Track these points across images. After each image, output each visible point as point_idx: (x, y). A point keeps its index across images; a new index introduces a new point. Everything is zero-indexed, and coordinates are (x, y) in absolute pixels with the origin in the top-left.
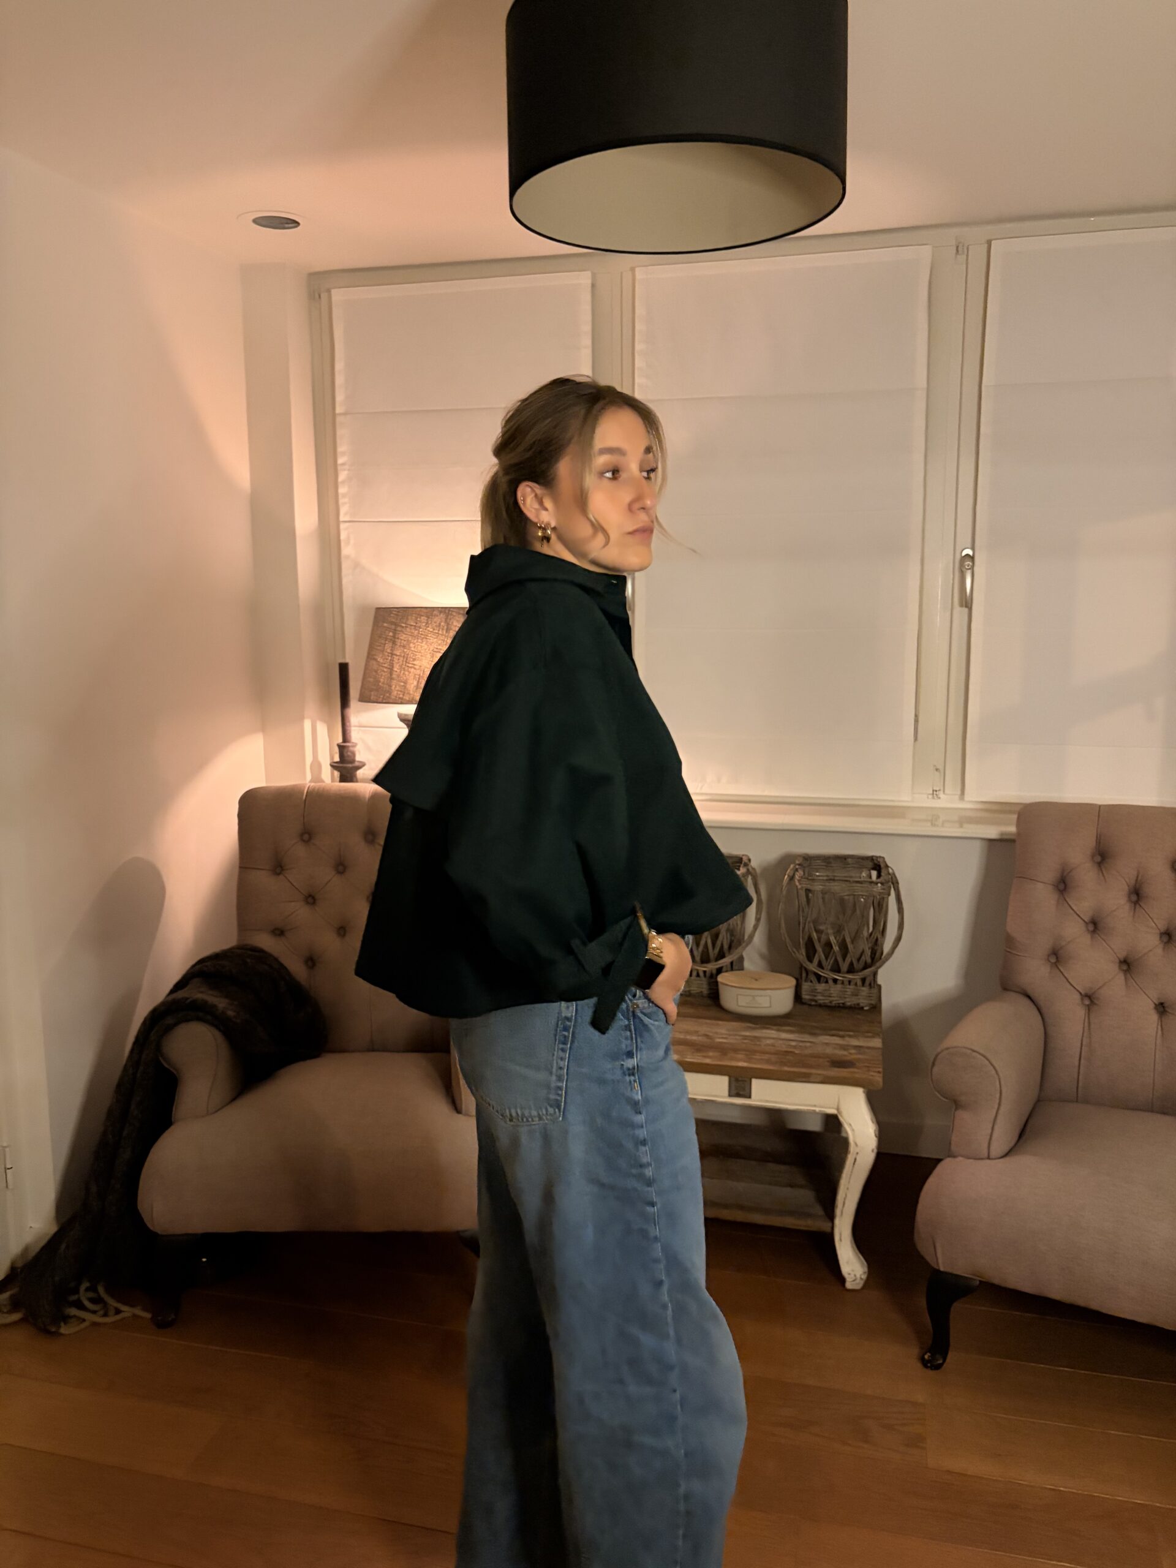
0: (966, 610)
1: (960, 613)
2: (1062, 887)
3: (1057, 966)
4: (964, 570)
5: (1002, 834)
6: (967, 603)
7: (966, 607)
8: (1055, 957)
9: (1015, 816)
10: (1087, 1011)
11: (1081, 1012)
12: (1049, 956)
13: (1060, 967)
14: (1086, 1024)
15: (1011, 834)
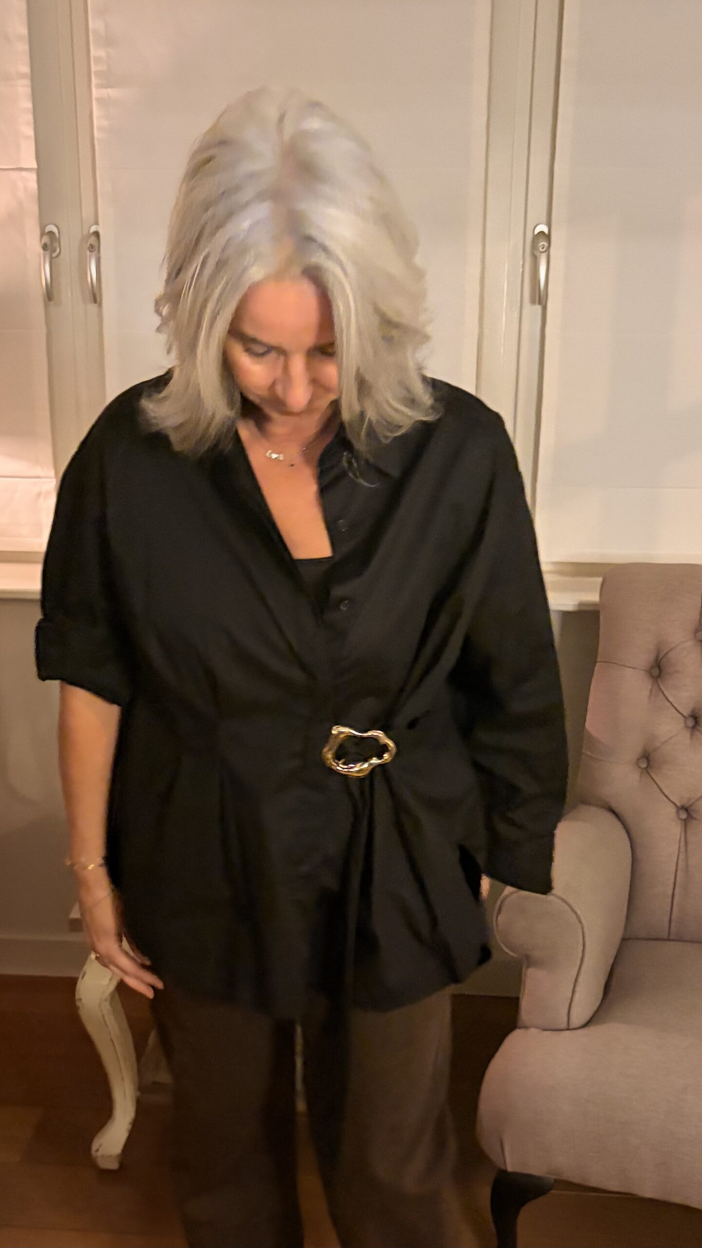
0: (539, 308)
1: (532, 312)
2: (656, 672)
3: (648, 772)
4: (537, 252)
6: (540, 298)
7: (540, 303)
8: (646, 760)
10: (683, 828)
11: (676, 829)
12: (638, 759)
13: (652, 775)
14: (683, 843)
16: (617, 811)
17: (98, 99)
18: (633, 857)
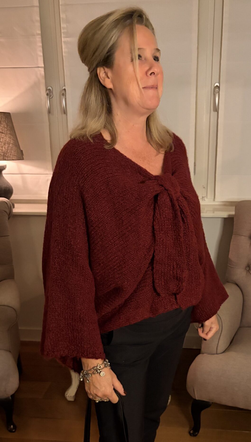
0: (216, 113)
1: (214, 114)
3: (249, 272)
4: (215, 93)
5: (229, 215)
6: (216, 109)
7: (216, 111)
8: (248, 267)
9: (234, 208)
12: (246, 267)
15: (233, 215)
16: (238, 285)
17: (64, 42)
18: (243, 300)
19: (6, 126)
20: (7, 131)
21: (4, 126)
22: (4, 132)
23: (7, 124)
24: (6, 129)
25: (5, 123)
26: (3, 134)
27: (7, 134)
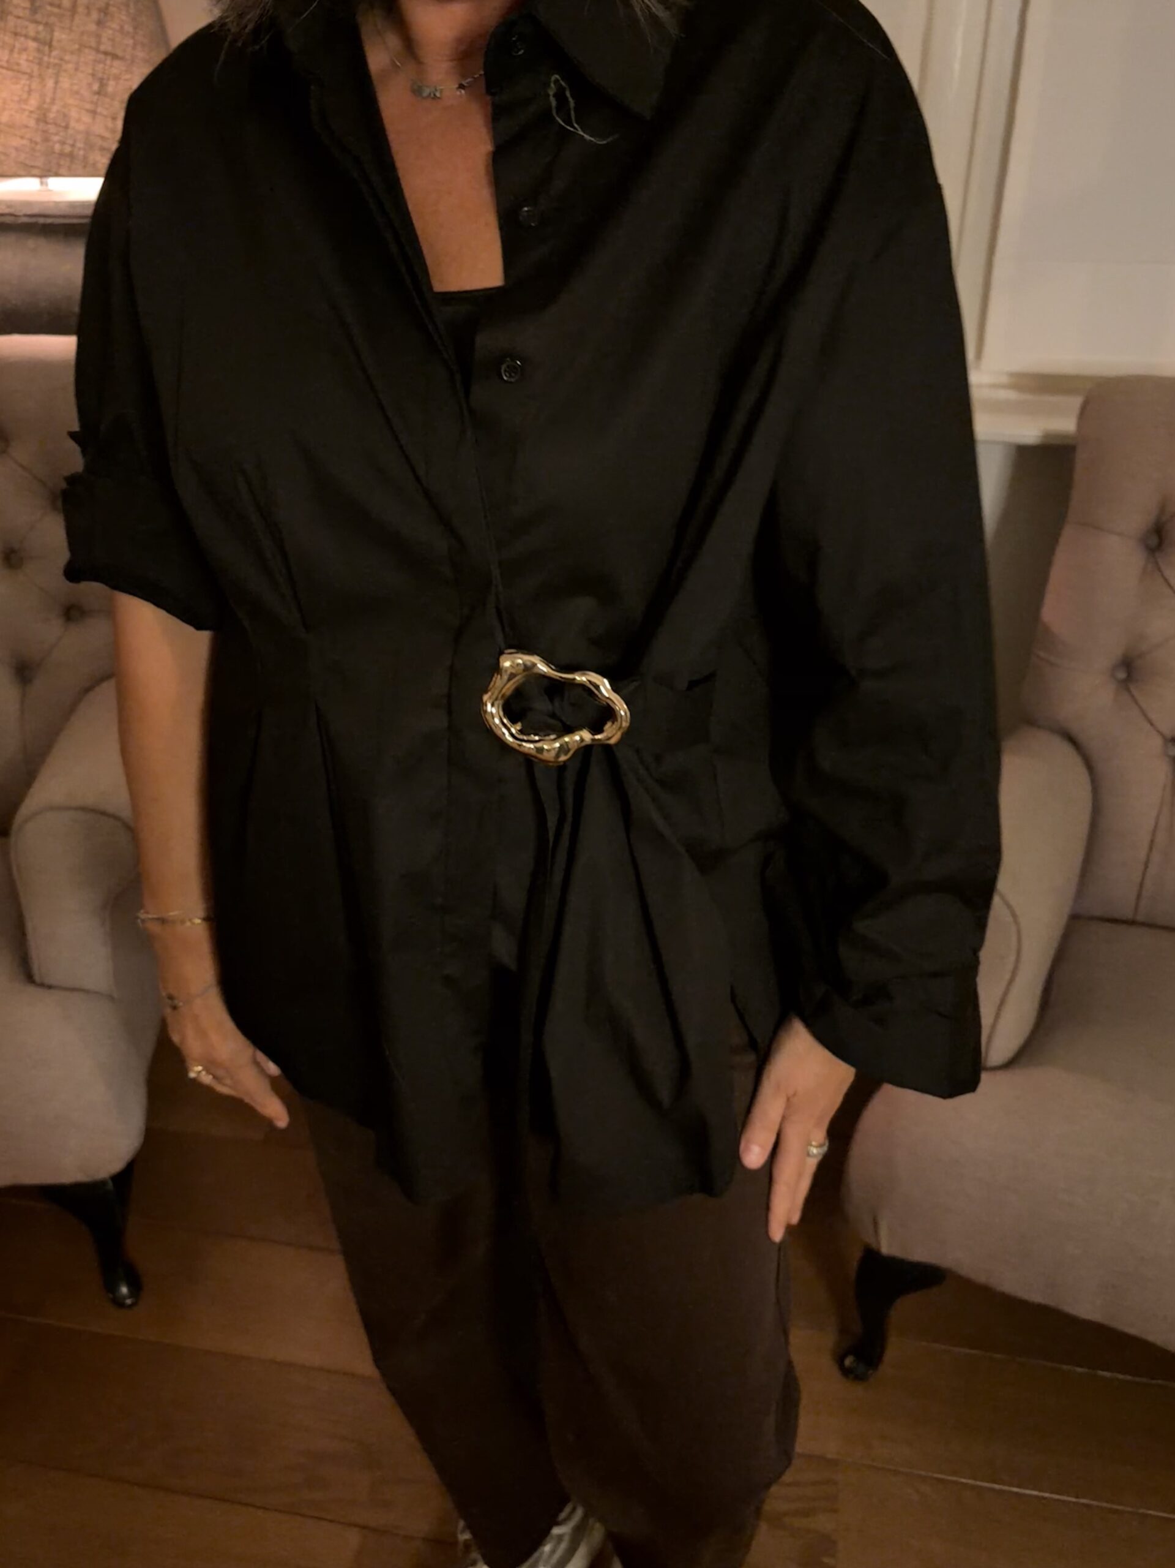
2: (1154, 541)
3: (1128, 690)
5: (1047, 435)
8: (1124, 670)
9: (1076, 402)
12: (1114, 668)
13: (1135, 692)
15: (1066, 436)
16: (1076, 739)
18: (1090, 807)
19: (128, 28)
20: (134, 47)
21: (122, 27)
22: (120, 53)
23: (134, 19)
24: (131, 42)
25: (124, 12)
26: (116, 63)
27: (133, 62)
